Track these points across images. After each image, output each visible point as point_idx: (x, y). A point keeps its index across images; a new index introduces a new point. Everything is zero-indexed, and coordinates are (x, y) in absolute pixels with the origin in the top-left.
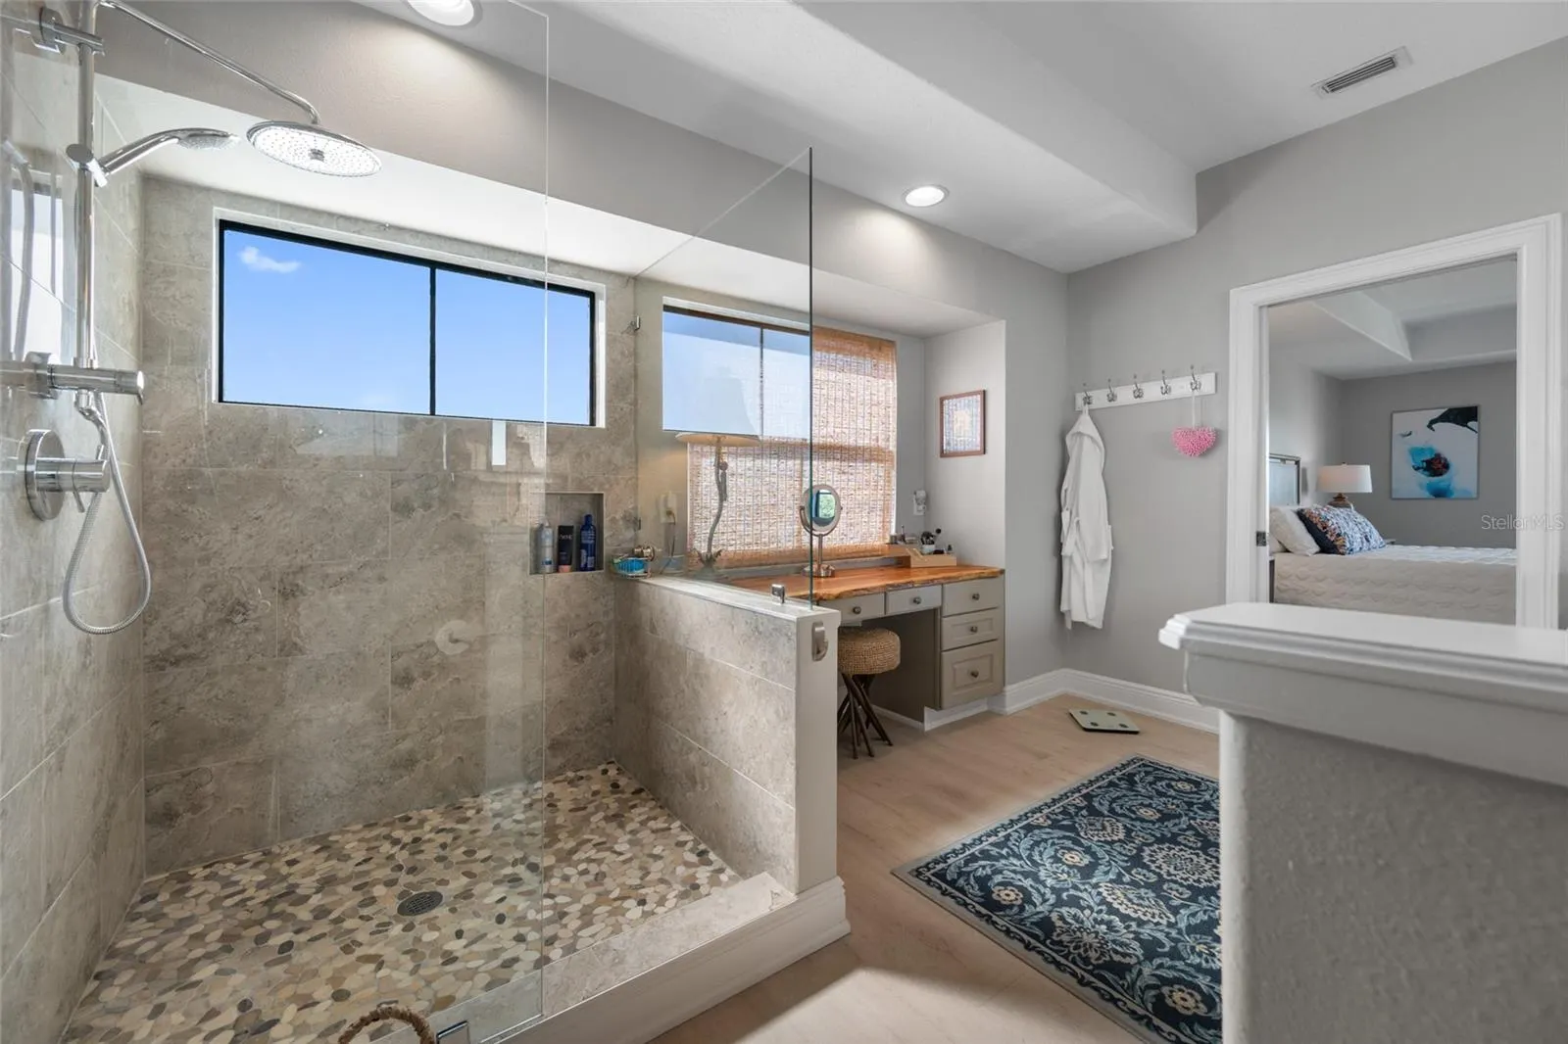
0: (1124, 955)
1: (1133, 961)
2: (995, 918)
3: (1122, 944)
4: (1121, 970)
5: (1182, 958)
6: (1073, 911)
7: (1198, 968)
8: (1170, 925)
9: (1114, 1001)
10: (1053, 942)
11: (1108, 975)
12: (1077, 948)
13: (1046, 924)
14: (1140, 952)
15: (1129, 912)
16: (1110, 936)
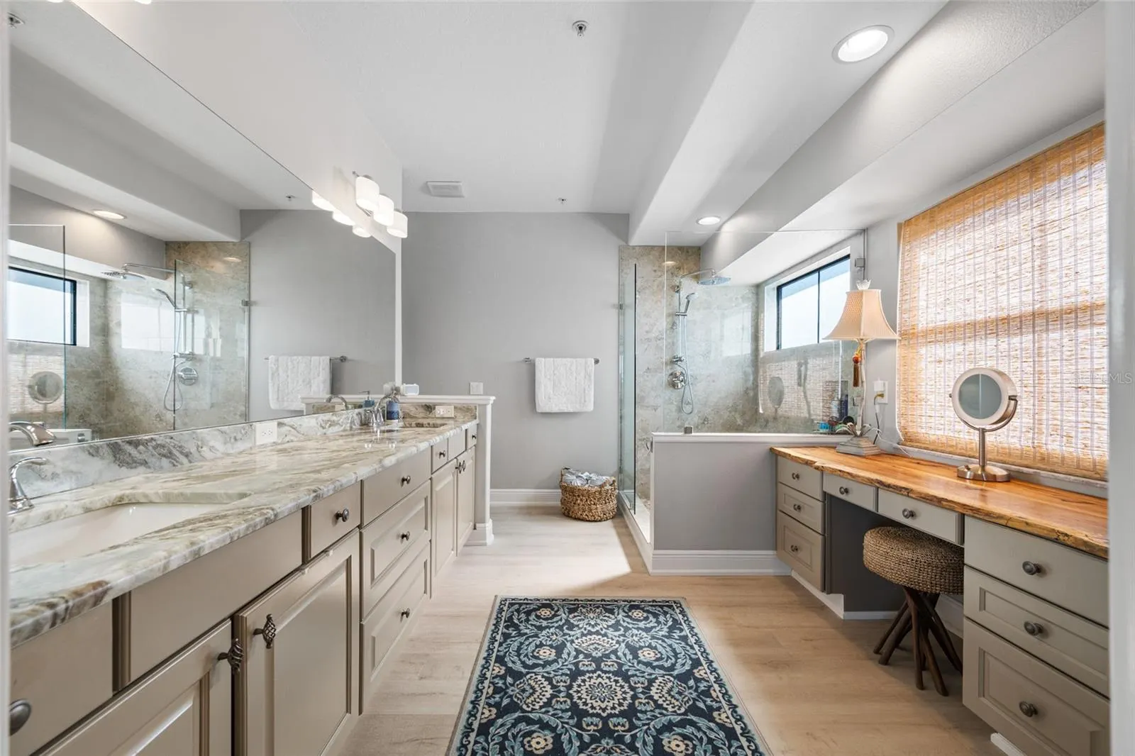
0: (575, 616)
1: (571, 616)
2: (626, 603)
3: (580, 620)
4: (571, 611)
5: (557, 628)
6: (610, 624)
7: (549, 628)
8: (572, 642)
9: (564, 600)
10: (600, 607)
11: (572, 606)
12: (591, 609)
13: (612, 612)
14: (572, 621)
15: (593, 637)
16: (586, 621)
